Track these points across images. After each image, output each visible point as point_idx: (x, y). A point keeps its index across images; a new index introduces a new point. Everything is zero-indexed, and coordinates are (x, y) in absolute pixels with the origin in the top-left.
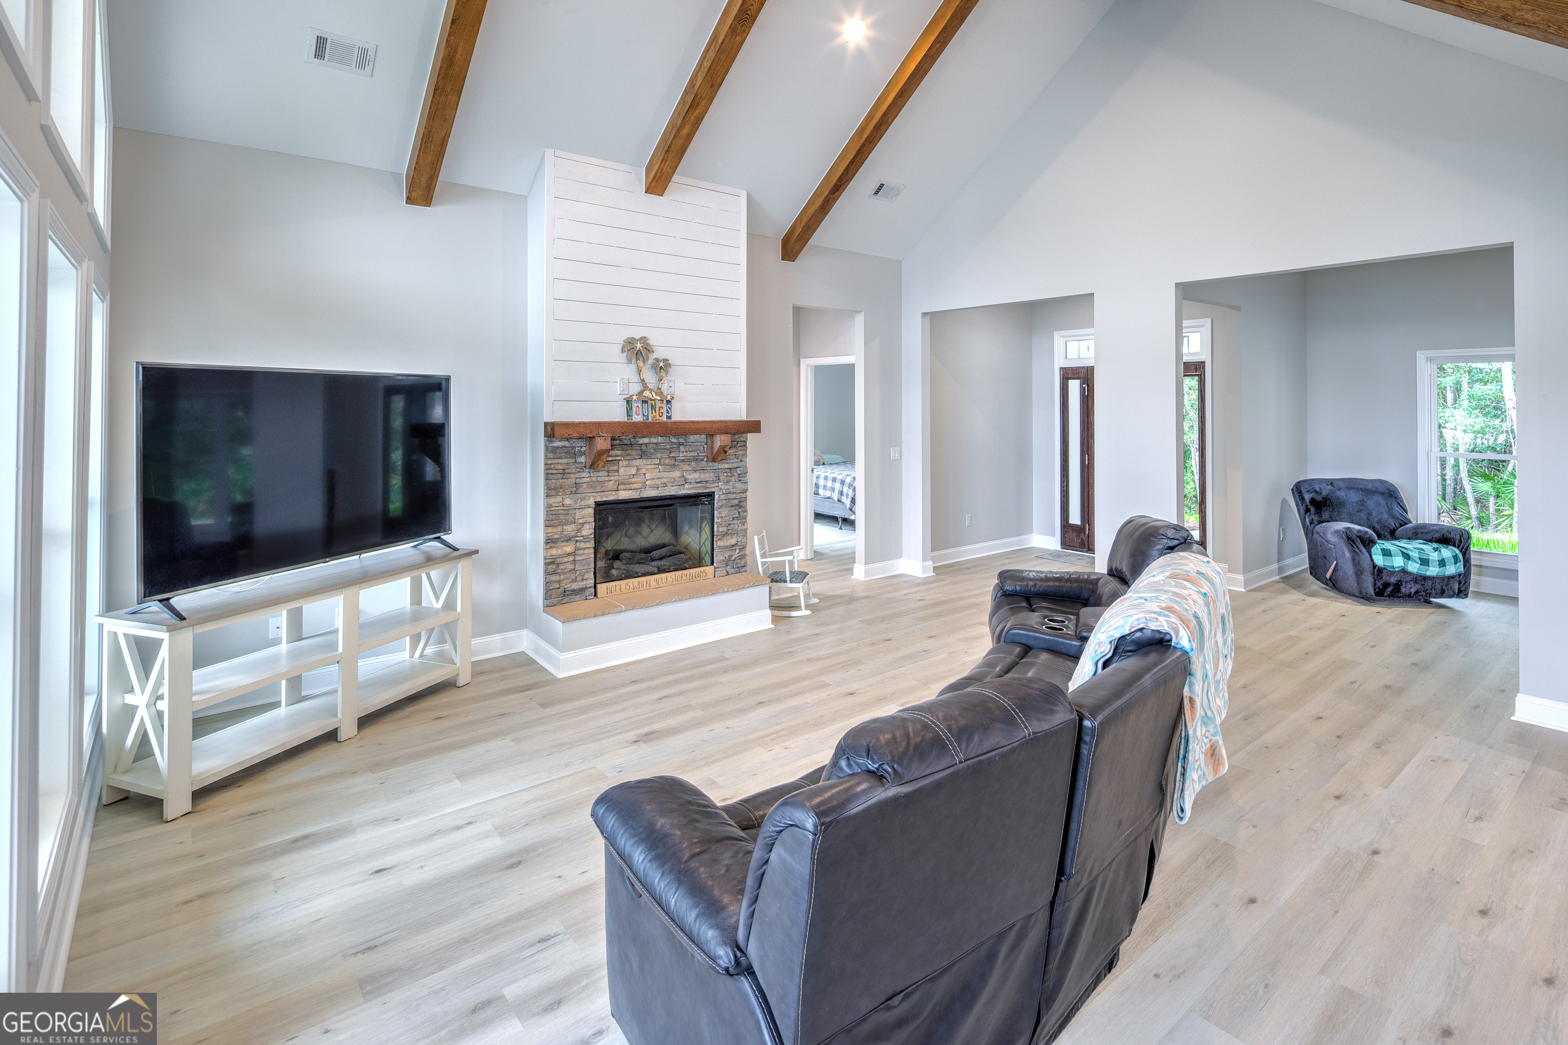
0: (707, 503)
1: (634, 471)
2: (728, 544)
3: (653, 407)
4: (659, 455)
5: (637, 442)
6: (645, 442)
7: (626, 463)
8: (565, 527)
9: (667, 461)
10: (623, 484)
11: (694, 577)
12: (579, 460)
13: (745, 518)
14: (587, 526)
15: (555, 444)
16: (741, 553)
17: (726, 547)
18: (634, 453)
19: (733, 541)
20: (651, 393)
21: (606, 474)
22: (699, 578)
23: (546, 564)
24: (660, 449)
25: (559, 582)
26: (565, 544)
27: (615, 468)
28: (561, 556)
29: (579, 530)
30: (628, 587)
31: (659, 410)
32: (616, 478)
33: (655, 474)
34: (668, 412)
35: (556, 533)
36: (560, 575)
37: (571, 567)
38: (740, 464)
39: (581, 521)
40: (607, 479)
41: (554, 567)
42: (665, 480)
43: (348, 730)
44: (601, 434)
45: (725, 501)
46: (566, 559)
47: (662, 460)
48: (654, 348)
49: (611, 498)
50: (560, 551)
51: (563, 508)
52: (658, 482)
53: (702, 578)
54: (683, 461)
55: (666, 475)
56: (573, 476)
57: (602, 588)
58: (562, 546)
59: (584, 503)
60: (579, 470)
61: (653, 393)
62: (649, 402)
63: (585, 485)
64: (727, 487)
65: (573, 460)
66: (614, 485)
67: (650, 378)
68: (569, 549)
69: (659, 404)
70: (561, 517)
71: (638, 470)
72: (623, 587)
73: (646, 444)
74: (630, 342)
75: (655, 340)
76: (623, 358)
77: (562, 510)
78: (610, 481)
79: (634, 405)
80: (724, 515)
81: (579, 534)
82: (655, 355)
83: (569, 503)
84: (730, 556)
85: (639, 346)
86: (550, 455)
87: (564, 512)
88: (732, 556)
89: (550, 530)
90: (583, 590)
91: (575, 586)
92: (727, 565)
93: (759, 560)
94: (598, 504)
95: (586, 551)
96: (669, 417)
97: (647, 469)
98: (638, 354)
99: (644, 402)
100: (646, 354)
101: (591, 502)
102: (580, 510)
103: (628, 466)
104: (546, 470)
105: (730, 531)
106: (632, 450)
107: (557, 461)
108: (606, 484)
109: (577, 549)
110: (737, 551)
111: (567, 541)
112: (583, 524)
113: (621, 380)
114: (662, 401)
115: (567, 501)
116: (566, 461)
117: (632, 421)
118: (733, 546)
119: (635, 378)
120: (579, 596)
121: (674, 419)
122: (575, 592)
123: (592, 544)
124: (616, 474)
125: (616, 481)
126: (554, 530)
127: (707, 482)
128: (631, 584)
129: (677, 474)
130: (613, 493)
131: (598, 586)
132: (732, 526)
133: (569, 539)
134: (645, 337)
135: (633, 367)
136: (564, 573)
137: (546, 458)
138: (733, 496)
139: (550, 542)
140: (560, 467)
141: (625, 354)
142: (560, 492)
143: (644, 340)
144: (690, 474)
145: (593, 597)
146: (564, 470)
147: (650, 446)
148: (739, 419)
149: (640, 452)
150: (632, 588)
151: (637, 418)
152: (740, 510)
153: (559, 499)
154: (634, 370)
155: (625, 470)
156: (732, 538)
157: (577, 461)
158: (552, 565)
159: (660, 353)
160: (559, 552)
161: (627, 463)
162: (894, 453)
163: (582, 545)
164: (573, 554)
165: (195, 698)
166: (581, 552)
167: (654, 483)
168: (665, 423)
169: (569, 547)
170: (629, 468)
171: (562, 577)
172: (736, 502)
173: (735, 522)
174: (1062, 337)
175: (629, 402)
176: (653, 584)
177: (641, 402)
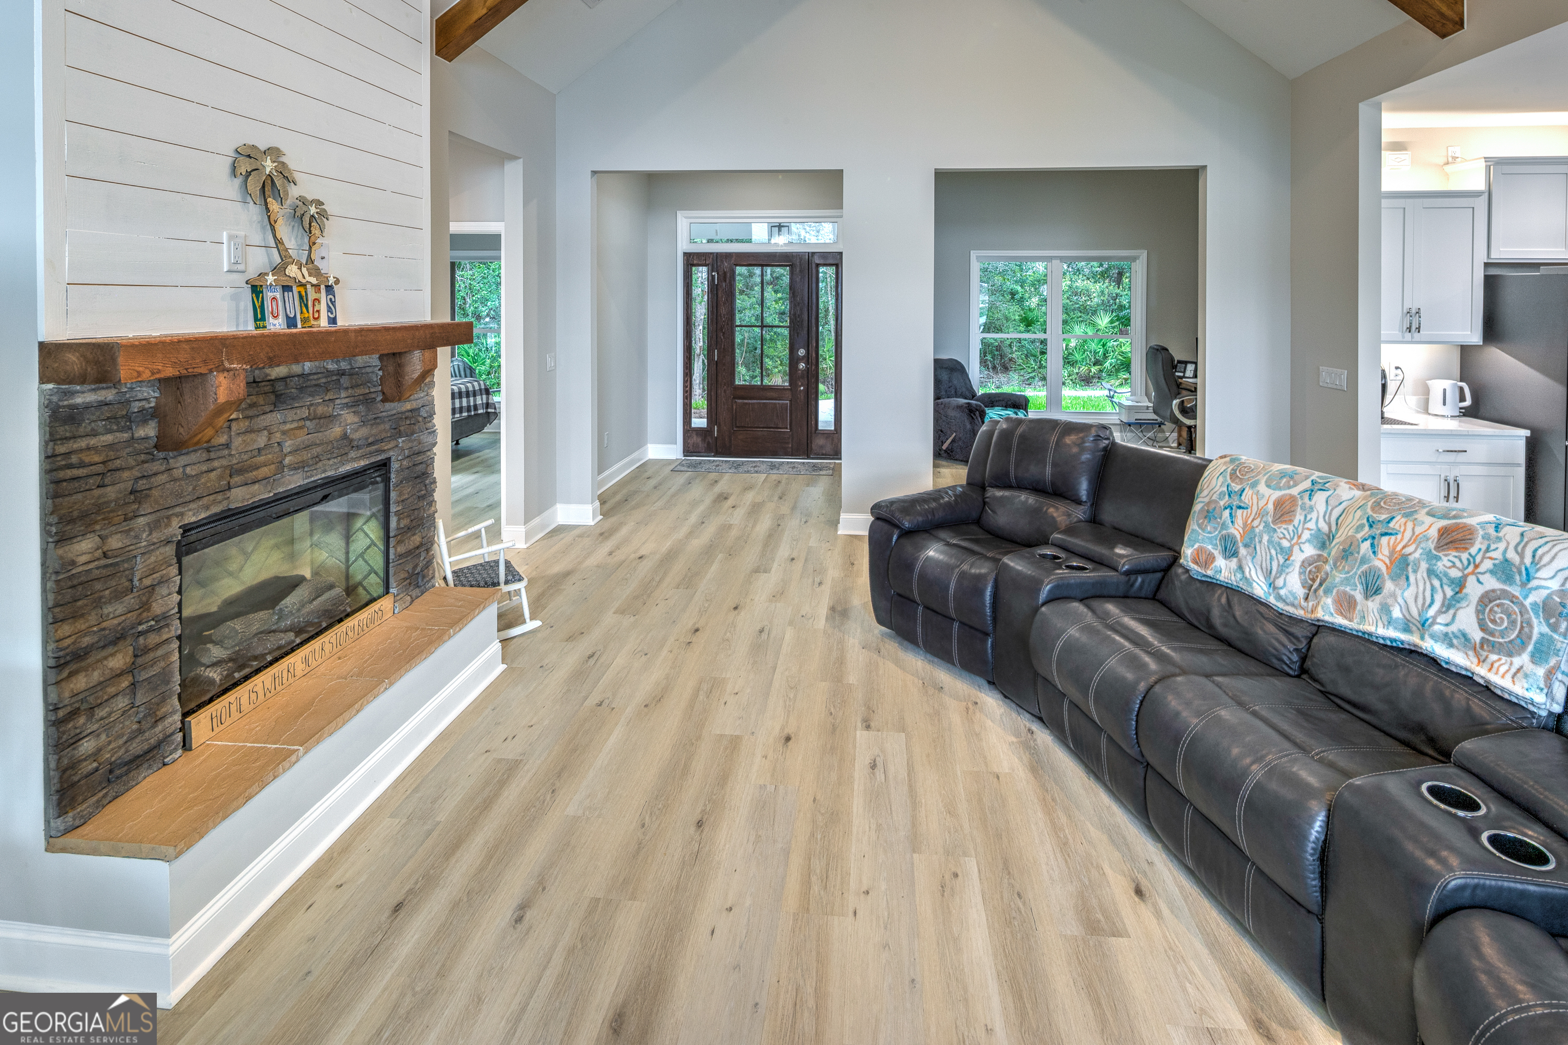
0: (379, 479)
1: (261, 441)
2: (411, 547)
3: (303, 300)
4: (308, 400)
5: (267, 375)
6: (282, 375)
7: (244, 424)
8: (107, 610)
9: (319, 410)
10: (240, 472)
11: (365, 626)
12: (141, 432)
16: (428, 557)
19: (416, 540)
20: (300, 269)
21: (205, 456)
22: (372, 626)
24: (310, 387)
26: (108, 651)
29: (145, 606)
30: (253, 696)
31: (314, 305)
32: (224, 462)
33: (300, 438)
34: (329, 310)
36: (98, 736)
38: (423, 402)
39: (147, 582)
40: (205, 467)
44: (227, 365)
45: (407, 471)
46: (112, 690)
47: (312, 408)
48: (297, 176)
49: (214, 510)
50: (96, 674)
51: (104, 562)
52: (306, 455)
53: (376, 624)
54: (347, 404)
55: (319, 437)
56: (126, 475)
57: (199, 722)
58: (98, 661)
59: (155, 535)
60: (143, 457)
61: (304, 270)
62: (295, 289)
63: (155, 493)
64: (410, 445)
66: (220, 478)
67: (293, 238)
68: (119, 660)
69: (313, 294)
70: (100, 586)
71: (268, 435)
72: (245, 700)
73: (283, 379)
74: (249, 155)
76: (232, 188)
77: (97, 568)
78: (212, 470)
79: (269, 295)
80: (406, 496)
81: (144, 615)
82: (299, 191)
83: (120, 545)
84: (415, 569)
86: (65, 430)
87: (104, 572)
88: (417, 567)
90: (154, 747)
91: (134, 746)
92: (408, 586)
94: (185, 532)
95: (161, 651)
96: (333, 321)
97: (284, 433)
98: (266, 184)
99: (286, 288)
100: (284, 187)
101: (170, 530)
102: (146, 556)
103: (249, 431)
104: (50, 471)
105: (411, 524)
107: (84, 443)
108: (205, 479)
109: (140, 654)
110: (420, 557)
111: (114, 642)
112: (152, 589)
113: (231, 238)
114: (317, 287)
115: (115, 543)
116: (109, 438)
117: (265, 331)
118: (416, 549)
119: (257, 236)
120: (146, 765)
121: (341, 323)
122: (135, 762)
123: (172, 630)
124: (226, 452)
125: (225, 467)
127: (381, 438)
128: (259, 687)
129: (337, 432)
130: (219, 497)
131: (192, 720)
132: (413, 513)
133: (119, 637)
134: (278, 148)
135: (254, 211)
137: (51, 438)
138: (419, 458)
139: (62, 662)
140: (97, 459)
141: (238, 181)
142: (96, 522)
143: (274, 152)
144: (355, 429)
145: (180, 752)
146: (104, 463)
147: (291, 384)
149: (272, 398)
150: (261, 694)
151: (276, 325)
152: (427, 481)
153: (93, 541)
154: (255, 218)
155: (244, 440)
156: (414, 535)
157: (136, 435)
159: (306, 187)
160: (96, 676)
161: (247, 424)
162: (550, 363)
163: (154, 639)
164: (131, 669)
167: (300, 459)
168: (328, 333)
169: (120, 656)
170: (253, 435)
173: (419, 504)
174: (686, 218)
175: (257, 290)
176: (300, 668)
177: (279, 289)
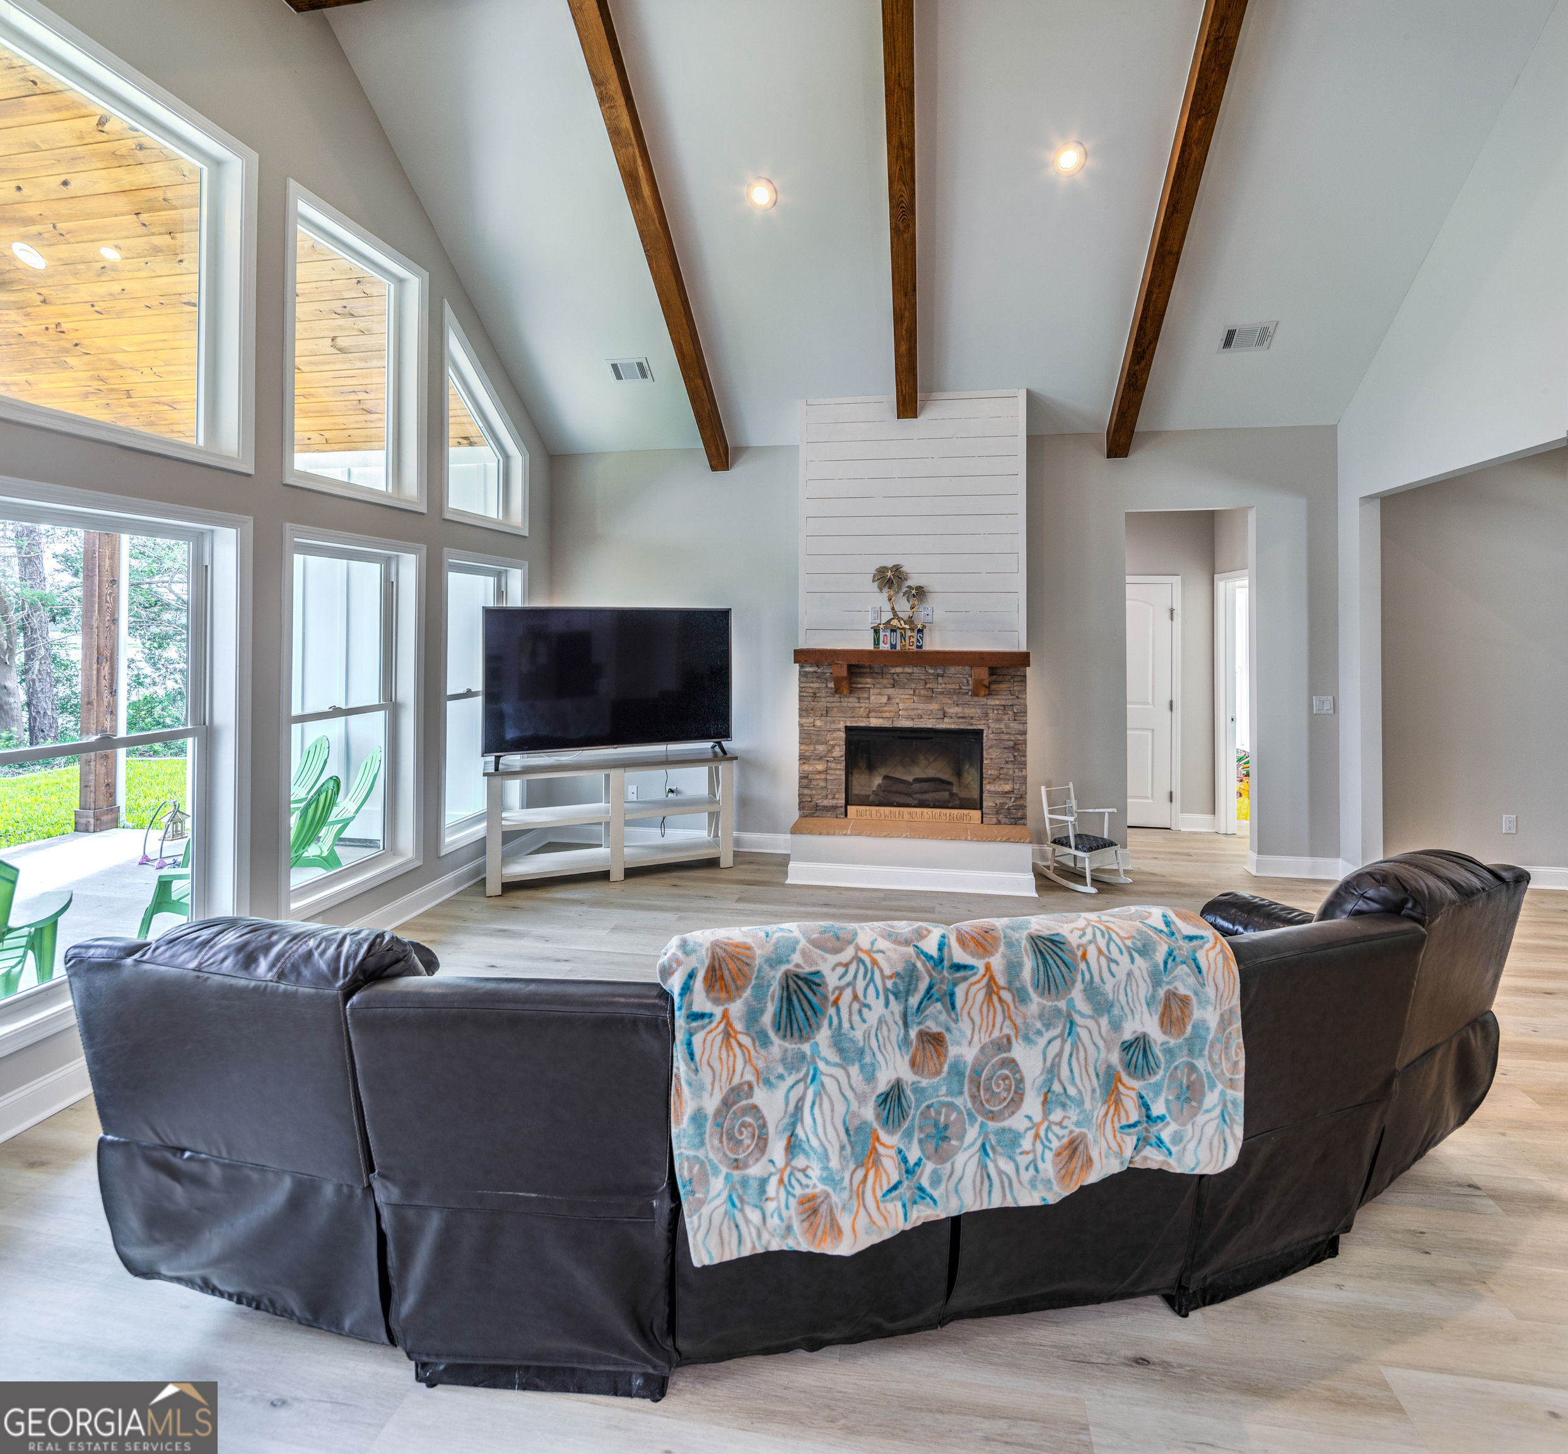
0: (974, 740)
1: (885, 699)
2: (1002, 789)
3: (902, 636)
4: (913, 686)
5: (888, 670)
6: (897, 672)
7: (876, 691)
8: (817, 747)
9: (923, 692)
10: (874, 711)
11: (955, 819)
12: (830, 686)
13: (1025, 764)
14: (837, 748)
15: (807, 669)
16: (1018, 803)
17: (997, 793)
18: (885, 681)
19: (1008, 788)
20: (899, 621)
21: (856, 700)
22: (960, 821)
23: (801, 778)
24: (915, 679)
25: (811, 796)
26: (816, 762)
27: (866, 695)
28: (812, 773)
29: (830, 751)
31: (909, 639)
32: (867, 705)
33: (909, 704)
34: (918, 641)
35: (807, 751)
36: (812, 790)
37: (823, 784)
38: (1016, 701)
39: (831, 743)
40: (857, 705)
41: (806, 781)
42: (919, 712)
43: (617, 874)
44: (837, 661)
45: (995, 742)
46: (818, 777)
47: (917, 690)
48: (908, 576)
49: (862, 724)
51: (815, 728)
52: (913, 713)
54: (942, 693)
55: (921, 706)
56: (823, 699)
57: (852, 810)
58: (814, 764)
59: (834, 726)
60: (829, 694)
61: (902, 622)
62: (898, 630)
63: (835, 709)
64: (997, 726)
65: (824, 685)
66: (864, 711)
67: (903, 606)
68: (820, 767)
69: (909, 633)
70: (813, 737)
71: (889, 699)
73: (898, 674)
74: (882, 571)
75: (908, 566)
76: (874, 587)
77: (814, 730)
78: (861, 707)
79: (882, 634)
80: (994, 757)
81: (829, 755)
82: (910, 583)
83: (820, 724)
84: (1003, 804)
85: (889, 574)
86: (803, 679)
87: (816, 732)
88: (1006, 804)
89: (802, 747)
90: (835, 808)
91: (826, 803)
92: (997, 813)
93: (1047, 816)
94: (848, 729)
95: (837, 772)
96: (921, 647)
97: (900, 699)
98: (889, 583)
99: (893, 631)
100: (899, 582)
101: (842, 725)
102: (831, 733)
103: (880, 694)
104: (800, 692)
105: (1001, 776)
106: (882, 678)
107: (808, 685)
108: (857, 710)
109: (828, 768)
110: (1013, 800)
111: (818, 760)
112: (833, 746)
113: (870, 608)
114: (912, 630)
115: (818, 723)
116: (817, 685)
118: (1007, 793)
119: (887, 607)
120: (830, 813)
121: (926, 648)
122: (826, 809)
123: (842, 766)
124: (867, 701)
125: (866, 707)
126: (807, 748)
127: (972, 718)
128: (882, 811)
129: (935, 706)
130: (864, 719)
131: (849, 807)
132: (1005, 770)
133: (821, 758)
134: (897, 565)
135: (884, 596)
136: (815, 789)
137: (800, 682)
138: (1006, 737)
139: (804, 758)
140: (813, 691)
141: (876, 583)
142: (812, 713)
143: (897, 569)
144: (950, 708)
145: (843, 816)
146: (815, 693)
147: (902, 676)
148: (1016, 650)
149: (892, 681)
150: (883, 816)
151: (884, 647)
152: (1016, 754)
153: (810, 720)
154: (885, 599)
155: (877, 698)
156: (1006, 784)
157: (827, 686)
158: (805, 780)
159: (913, 582)
160: (811, 768)
161: (878, 691)
163: (833, 765)
164: (825, 772)
165: (504, 823)
166: (832, 772)
167: (908, 714)
168: (917, 652)
169: (821, 765)
170: (880, 696)
171: (814, 792)
172: (1011, 744)
173: (1010, 766)
175: (876, 631)
176: (906, 817)
177: (889, 631)
